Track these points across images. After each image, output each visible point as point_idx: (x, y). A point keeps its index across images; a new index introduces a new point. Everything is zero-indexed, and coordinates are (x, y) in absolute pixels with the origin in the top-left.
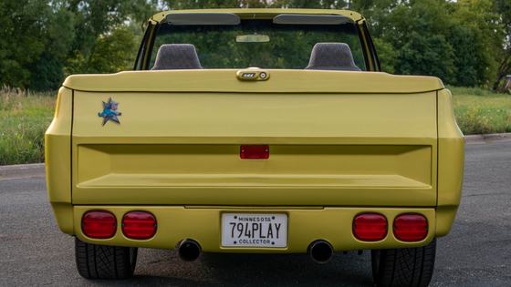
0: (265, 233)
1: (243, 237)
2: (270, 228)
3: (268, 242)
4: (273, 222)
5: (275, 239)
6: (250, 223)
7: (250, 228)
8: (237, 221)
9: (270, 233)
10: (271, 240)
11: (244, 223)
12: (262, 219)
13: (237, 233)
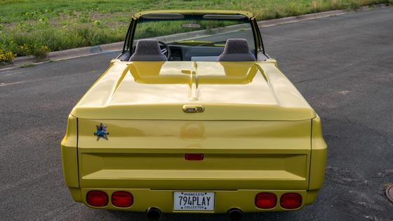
0: (200, 202)
1: (187, 204)
2: (204, 200)
3: (202, 207)
4: (205, 196)
5: (206, 206)
6: (191, 197)
7: (191, 200)
8: (183, 196)
9: (203, 202)
10: (204, 207)
11: (188, 197)
12: (199, 195)
13: (183, 202)
